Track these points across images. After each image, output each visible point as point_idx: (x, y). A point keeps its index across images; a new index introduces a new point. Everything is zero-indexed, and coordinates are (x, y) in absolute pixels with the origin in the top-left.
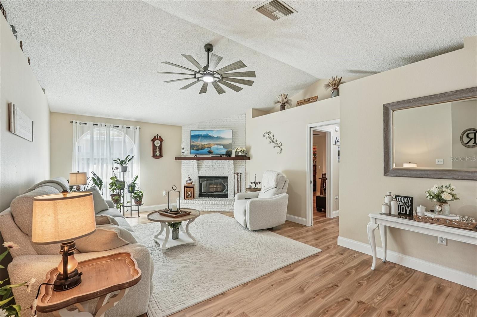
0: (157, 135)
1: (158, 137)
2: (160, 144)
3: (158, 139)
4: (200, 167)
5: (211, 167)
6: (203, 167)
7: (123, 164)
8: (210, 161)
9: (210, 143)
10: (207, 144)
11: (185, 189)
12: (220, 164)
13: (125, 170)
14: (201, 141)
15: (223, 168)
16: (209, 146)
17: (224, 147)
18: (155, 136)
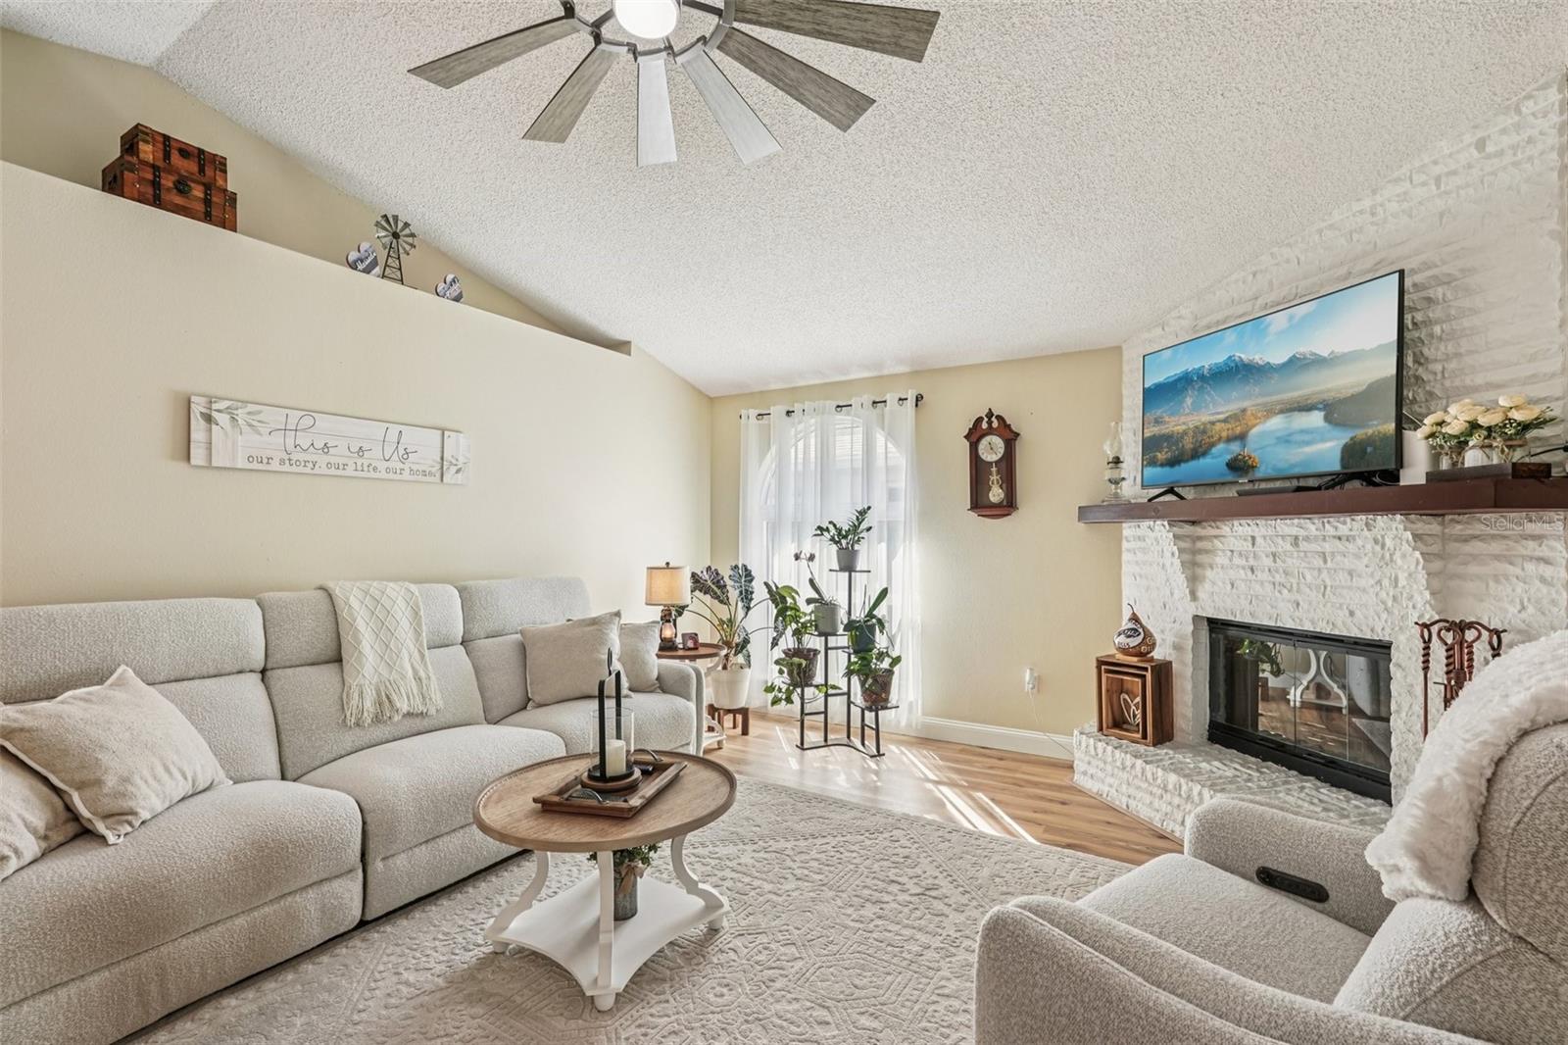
0: (990, 414)
1: (993, 419)
2: (1002, 451)
3: (990, 431)
4: (1200, 558)
5: (1268, 562)
6: (1221, 559)
7: (847, 541)
8: (1261, 522)
9: (1244, 411)
10: (1225, 421)
11: (1104, 676)
12: (1327, 547)
13: (848, 564)
14: (1196, 408)
15: (1350, 573)
16: (1238, 430)
17: (1327, 419)
18: (979, 420)
